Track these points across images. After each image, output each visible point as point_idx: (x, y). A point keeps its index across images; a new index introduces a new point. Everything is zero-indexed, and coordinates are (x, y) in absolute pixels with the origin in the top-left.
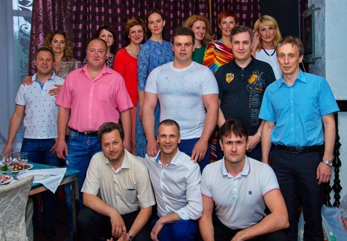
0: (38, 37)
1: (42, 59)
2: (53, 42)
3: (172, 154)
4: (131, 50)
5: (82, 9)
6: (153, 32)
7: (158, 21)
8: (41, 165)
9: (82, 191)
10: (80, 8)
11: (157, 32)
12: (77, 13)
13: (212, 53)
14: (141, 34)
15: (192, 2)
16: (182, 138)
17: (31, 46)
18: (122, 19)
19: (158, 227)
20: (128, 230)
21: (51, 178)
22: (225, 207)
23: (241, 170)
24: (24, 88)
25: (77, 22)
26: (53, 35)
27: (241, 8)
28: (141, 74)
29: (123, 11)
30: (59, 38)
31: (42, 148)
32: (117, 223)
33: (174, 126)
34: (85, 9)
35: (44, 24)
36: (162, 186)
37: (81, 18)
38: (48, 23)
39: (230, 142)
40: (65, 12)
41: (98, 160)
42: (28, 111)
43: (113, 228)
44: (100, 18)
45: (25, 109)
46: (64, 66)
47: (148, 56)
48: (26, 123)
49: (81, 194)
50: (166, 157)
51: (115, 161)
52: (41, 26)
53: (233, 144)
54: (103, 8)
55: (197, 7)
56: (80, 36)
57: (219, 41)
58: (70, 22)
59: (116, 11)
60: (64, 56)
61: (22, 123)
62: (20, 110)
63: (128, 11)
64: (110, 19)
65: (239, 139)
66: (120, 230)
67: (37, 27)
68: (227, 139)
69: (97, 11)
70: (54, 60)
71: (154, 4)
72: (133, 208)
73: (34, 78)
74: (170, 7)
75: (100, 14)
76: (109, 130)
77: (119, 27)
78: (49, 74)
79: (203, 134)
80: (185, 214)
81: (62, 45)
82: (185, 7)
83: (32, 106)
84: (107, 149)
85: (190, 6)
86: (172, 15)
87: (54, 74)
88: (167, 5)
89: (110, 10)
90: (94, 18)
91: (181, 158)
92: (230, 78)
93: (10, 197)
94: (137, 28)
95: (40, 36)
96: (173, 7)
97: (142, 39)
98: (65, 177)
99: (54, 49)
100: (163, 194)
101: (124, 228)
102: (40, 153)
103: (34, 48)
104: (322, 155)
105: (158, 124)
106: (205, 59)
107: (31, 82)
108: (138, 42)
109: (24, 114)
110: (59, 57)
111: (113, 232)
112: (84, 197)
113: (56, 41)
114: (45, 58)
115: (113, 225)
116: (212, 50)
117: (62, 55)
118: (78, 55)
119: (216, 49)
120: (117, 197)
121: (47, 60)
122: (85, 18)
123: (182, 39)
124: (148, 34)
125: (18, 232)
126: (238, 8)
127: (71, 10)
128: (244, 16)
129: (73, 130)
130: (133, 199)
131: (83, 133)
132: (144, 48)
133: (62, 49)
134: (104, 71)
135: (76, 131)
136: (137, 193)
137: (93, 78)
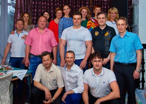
0: (17, 15)
1: (19, 24)
2: (24, 17)
3: (71, 65)
4: (56, 21)
5: (36, 3)
7: (68, 9)
8: (17, 68)
9: (33, 80)
11: (67, 14)
12: (34, 5)
13: (90, 23)
15: (83, 1)
16: (76, 59)
17: (15, 18)
18: (53, 8)
19: (65, 96)
21: (21, 74)
22: (93, 88)
23: (100, 73)
24: (11, 36)
25: (34, 8)
26: (24, 14)
27: (104, 4)
28: (60, 31)
29: (54, 4)
30: (26, 15)
31: (18, 61)
32: (48, 94)
33: (73, 53)
34: (38, 3)
35: (20, 9)
36: (67, 79)
37: (36, 7)
38: (22, 9)
40: (29, 4)
41: (40, 67)
42: (12, 45)
43: (46, 96)
44: (44, 7)
45: (11, 45)
46: (28, 27)
47: (63, 24)
48: (11, 50)
49: (33, 81)
50: (69, 67)
51: (48, 68)
52: (19, 10)
53: (97, 62)
54: (45, 3)
55: (85, 3)
56: (35, 14)
57: (94, 18)
58: (31, 8)
59: (51, 4)
60: (28, 23)
61: (10, 50)
62: (9, 45)
63: (56, 4)
64: (48, 7)
65: (99, 60)
66: (49, 97)
67: (17, 10)
68: (94, 60)
70: (24, 24)
71: (67, 1)
72: (55, 88)
73: (15, 32)
74: (74, 3)
75: (44, 5)
76: (46, 55)
77: (52, 11)
78: (22, 30)
80: (76, 91)
81: (28, 18)
82: (80, 3)
83: (14, 43)
84: (44, 63)
85: (82, 3)
86: (74, 6)
87: (24, 30)
88: (72, 2)
89: (48, 4)
90: (41, 7)
91: (75, 67)
93: (3, 81)
95: (18, 14)
96: (75, 3)
98: (26, 74)
99: (24, 20)
100: (68, 82)
101: (51, 96)
102: (17, 63)
103: (16, 19)
105: (66, 52)
106: (87, 25)
107: (14, 33)
108: (59, 17)
109: (11, 47)
111: (46, 98)
112: (34, 83)
113: (25, 17)
114: (20, 23)
115: (46, 95)
116: (90, 21)
117: (27, 22)
118: (34, 22)
119: (92, 21)
120: (48, 83)
121: (21, 24)
122: (37, 7)
124: (63, 14)
125: (6, 96)
126: (103, 4)
127: (32, 4)
128: (105, 7)
129: (32, 54)
130: (55, 84)
131: (37, 56)
132: (61, 20)
133: (28, 20)
134: (46, 30)
135: (33, 55)
136: (57, 82)
137: (41, 33)
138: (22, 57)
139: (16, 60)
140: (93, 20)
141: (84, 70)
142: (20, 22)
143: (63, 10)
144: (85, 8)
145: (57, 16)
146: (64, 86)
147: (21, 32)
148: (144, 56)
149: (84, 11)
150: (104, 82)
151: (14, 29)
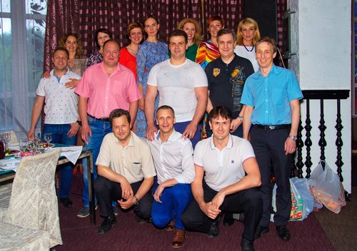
0: (51, 38)
1: (59, 57)
2: (67, 43)
4: (132, 49)
5: (87, 12)
6: (149, 34)
7: (154, 25)
9: (97, 163)
11: (153, 34)
12: (84, 16)
13: (204, 51)
14: (140, 35)
15: (186, 5)
16: (177, 122)
17: (46, 46)
18: (123, 20)
20: (135, 194)
21: (73, 154)
22: (213, 174)
23: (226, 145)
24: (44, 82)
25: (83, 24)
26: (67, 37)
27: (230, 9)
29: (124, 14)
30: (71, 39)
31: (61, 132)
33: (170, 110)
34: (90, 12)
35: (56, 27)
36: (161, 159)
37: (87, 20)
38: (60, 26)
39: (217, 123)
40: (73, 15)
43: (123, 192)
44: (104, 20)
45: (45, 99)
46: (77, 63)
51: (123, 140)
52: (54, 29)
53: (220, 124)
54: (106, 11)
55: (191, 9)
56: (86, 36)
57: (210, 41)
58: (77, 24)
59: (118, 13)
60: (76, 54)
63: (128, 13)
64: (113, 20)
65: (225, 120)
67: (51, 29)
68: (215, 120)
69: (101, 14)
70: (68, 58)
71: (152, 6)
72: (138, 179)
73: (52, 72)
74: (166, 9)
75: (104, 16)
76: (119, 116)
77: (121, 28)
78: (65, 70)
79: (194, 118)
82: (179, 9)
83: (51, 96)
84: (117, 130)
85: (184, 8)
86: (167, 16)
87: (69, 70)
88: (163, 8)
89: (112, 13)
90: (98, 20)
91: (176, 136)
92: (216, 72)
93: (45, 164)
94: (136, 30)
95: (54, 37)
96: (169, 9)
97: (141, 39)
98: (83, 152)
99: (68, 49)
100: (163, 166)
101: (132, 192)
103: (48, 47)
104: (289, 132)
106: (197, 56)
107: (49, 76)
108: (138, 42)
109: (44, 104)
110: (72, 55)
111: (123, 194)
112: (99, 168)
113: (69, 42)
114: (61, 56)
115: (123, 189)
116: (203, 48)
117: (74, 53)
119: (207, 47)
121: (63, 58)
122: (90, 20)
123: (177, 39)
124: (145, 35)
126: (228, 10)
127: (78, 14)
128: (233, 17)
129: (91, 116)
130: (138, 171)
131: (100, 119)
132: (142, 48)
133: (75, 49)
134: (118, 68)
135: (94, 117)
136: (141, 167)
137: (109, 75)
138: (67, 123)
139: (55, 130)
140: (208, 45)
141: (195, 141)
142: (61, 54)
143: (144, 27)
144: (190, 22)
145: (133, 40)
146: (155, 175)
147: (63, 73)
148: (310, 114)
149: (189, 27)
150: (233, 162)
151: (47, 67)
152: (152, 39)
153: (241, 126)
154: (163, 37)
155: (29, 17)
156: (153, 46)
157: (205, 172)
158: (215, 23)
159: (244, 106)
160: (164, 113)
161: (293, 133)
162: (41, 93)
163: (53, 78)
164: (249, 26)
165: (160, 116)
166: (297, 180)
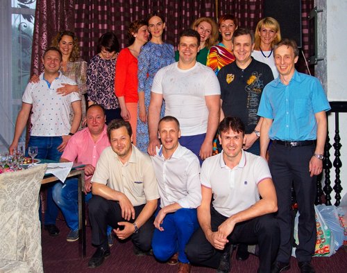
0: (41, 35)
1: (51, 58)
5: (84, 8)
7: (159, 24)
10: (82, 6)
11: (158, 35)
12: (80, 11)
13: (215, 58)
15: (198, 1)
17: (34, 45)
18: (125, 18)
23: (238, 163)
24: (32, 87)
25: (79, 21)
26: (62, 36)
27: (249, 7)
29: (127, 10)
31: (49, 146)
33: (174, 122)
34: (87, 7)
35: (47, 23)
36: (164, 179)
37: (83, 17)
38: (52, 22)
39: (228, 137)
40: (67, 10)
42: (36, 109)
43: (123, 211)
44: (103, 17)
46: (71, 67)
51: (123, 156)
52: (45, 25)
54: (106, 7)
55: (203, 6)
56: (82, 35)
58: (72, 21)
59: (119, 10)
60: (71, 57)
62: (27, 109)
63: (131, 10)
64: (113, 17)
65: (236, 134)
67: (41, 26)
68: (225, 134)
69: (100, 10)
70: (61, 60)
71: (158, 2)
73: (41, 76)
74: (174, 6)
75: (103, 12)
76: (118, 127)
77: (122, 26)
78: (56, 73)
81: (70, 46)
82: (190, 6)
83: (40, 104)
84: (115, 144)
85: (196, 5)
86: (176, 14)
87: (61, 73)
88: (171, 4)
89: (113, 9)
90: (96, 17)
95: (44, 35)
96: (178, 6)
103: (37, 47)
110: (65, 58)
111: (123, 214)
113: (65, 43)
114: (53, 57)
115: (122, 208)
121: (55, 59)
122: (87, 16)
123: (188, 40)
126: (246, 8)
127: (73, 9)
128: (252, 16)
136: (144, 187)
138: (58, 135)
139: (43, 143)
142: (53, 54)
147: (54, 76)
148: (340, 129)
150: (246, 183)
151: (35, 70)
152: (157, 40)
153: (258, 142)
154: (171, 38)
155: (15, 11)
156: (157, 47)
157: (213, 195)
158: (228, 23)
159: (261, 119)
160: (168, 126)
161: (319, 150)
162: (28, 100)
163: (42, 82)
164: (270, 27)
165: (162, 129)
166: (324, 207)
